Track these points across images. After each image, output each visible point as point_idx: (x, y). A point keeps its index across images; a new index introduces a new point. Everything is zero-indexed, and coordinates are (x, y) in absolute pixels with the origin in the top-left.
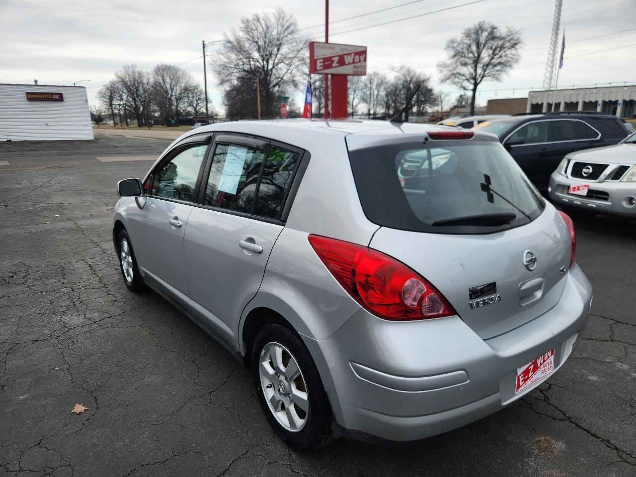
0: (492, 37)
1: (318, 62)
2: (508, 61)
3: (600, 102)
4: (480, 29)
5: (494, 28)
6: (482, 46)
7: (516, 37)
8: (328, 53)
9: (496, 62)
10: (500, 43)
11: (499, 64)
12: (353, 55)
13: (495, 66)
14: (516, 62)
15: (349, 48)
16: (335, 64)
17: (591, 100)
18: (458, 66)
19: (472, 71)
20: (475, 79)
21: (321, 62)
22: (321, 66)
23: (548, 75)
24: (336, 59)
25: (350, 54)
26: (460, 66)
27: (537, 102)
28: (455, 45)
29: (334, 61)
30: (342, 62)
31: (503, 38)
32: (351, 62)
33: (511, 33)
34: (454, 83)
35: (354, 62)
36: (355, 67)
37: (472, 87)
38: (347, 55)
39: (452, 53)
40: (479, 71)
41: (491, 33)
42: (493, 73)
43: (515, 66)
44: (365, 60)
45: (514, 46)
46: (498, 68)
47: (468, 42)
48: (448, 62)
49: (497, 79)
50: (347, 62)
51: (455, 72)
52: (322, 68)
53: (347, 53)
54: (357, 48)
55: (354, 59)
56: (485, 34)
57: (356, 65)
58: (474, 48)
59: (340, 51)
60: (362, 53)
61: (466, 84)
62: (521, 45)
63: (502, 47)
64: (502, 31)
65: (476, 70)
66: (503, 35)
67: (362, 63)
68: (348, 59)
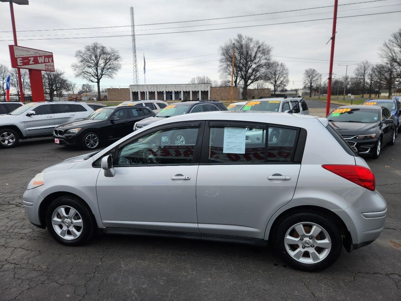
0: (103, 52)
1: (18, 60)
2: (115, 67)
3: (165, 92)
4: (95, 48)
5: (103, 48)
6: (98, 57)
7: (116, 54)
8: (25, 54)
9: (109, 67)
10: (109, 56)
11: (110, 68)
12: (43, 57)
13: (108, 69)
14: (119, 68)
15: (40, 52)
16: (31, 63)
17: (160, 91)
18: (85, 67)
19: (95, 71)
20: (97, 76)
21: (20, 60)
22: (20, 63)
23: (135, 76)
24: (32, 59)
25: (42, 56)
26: (87, 67)
27: (135, 91)
28: (81, 54)
29: (30, 60)
30: (36, 61)
31: (109, 54)
32: (43, 62)
33: (113, 51)
34: (85, 77)
35: (45, 62)
36: (46, 65)
37: (96, 80)
38: (40, 57)
39: (80, 59)
40: (99, 71)
41: (103, 50)
42: (108, 73)
43: (119, 70)
44: (53, 61)
45: (116, 59)
46: (110, 70)
47: (90, 54)
48: (79, 64)
49: (111, 77)
50: (40, 62)
51: (84, 71)
52: (22, 64)
53: (39, 55)
54: (45, 53)
55: (44, 60)
56: (99, 50)
57: (47, 64)
58: (93, 58)
59: (33, 54)
60: (50, 56)
61: (92, 78)
62: (120, 59)
63: (110, 59)
64: (108, 50)
65: (97, 71)
66: (109, 52)
67: (51, 63)
68: (40, 60)
